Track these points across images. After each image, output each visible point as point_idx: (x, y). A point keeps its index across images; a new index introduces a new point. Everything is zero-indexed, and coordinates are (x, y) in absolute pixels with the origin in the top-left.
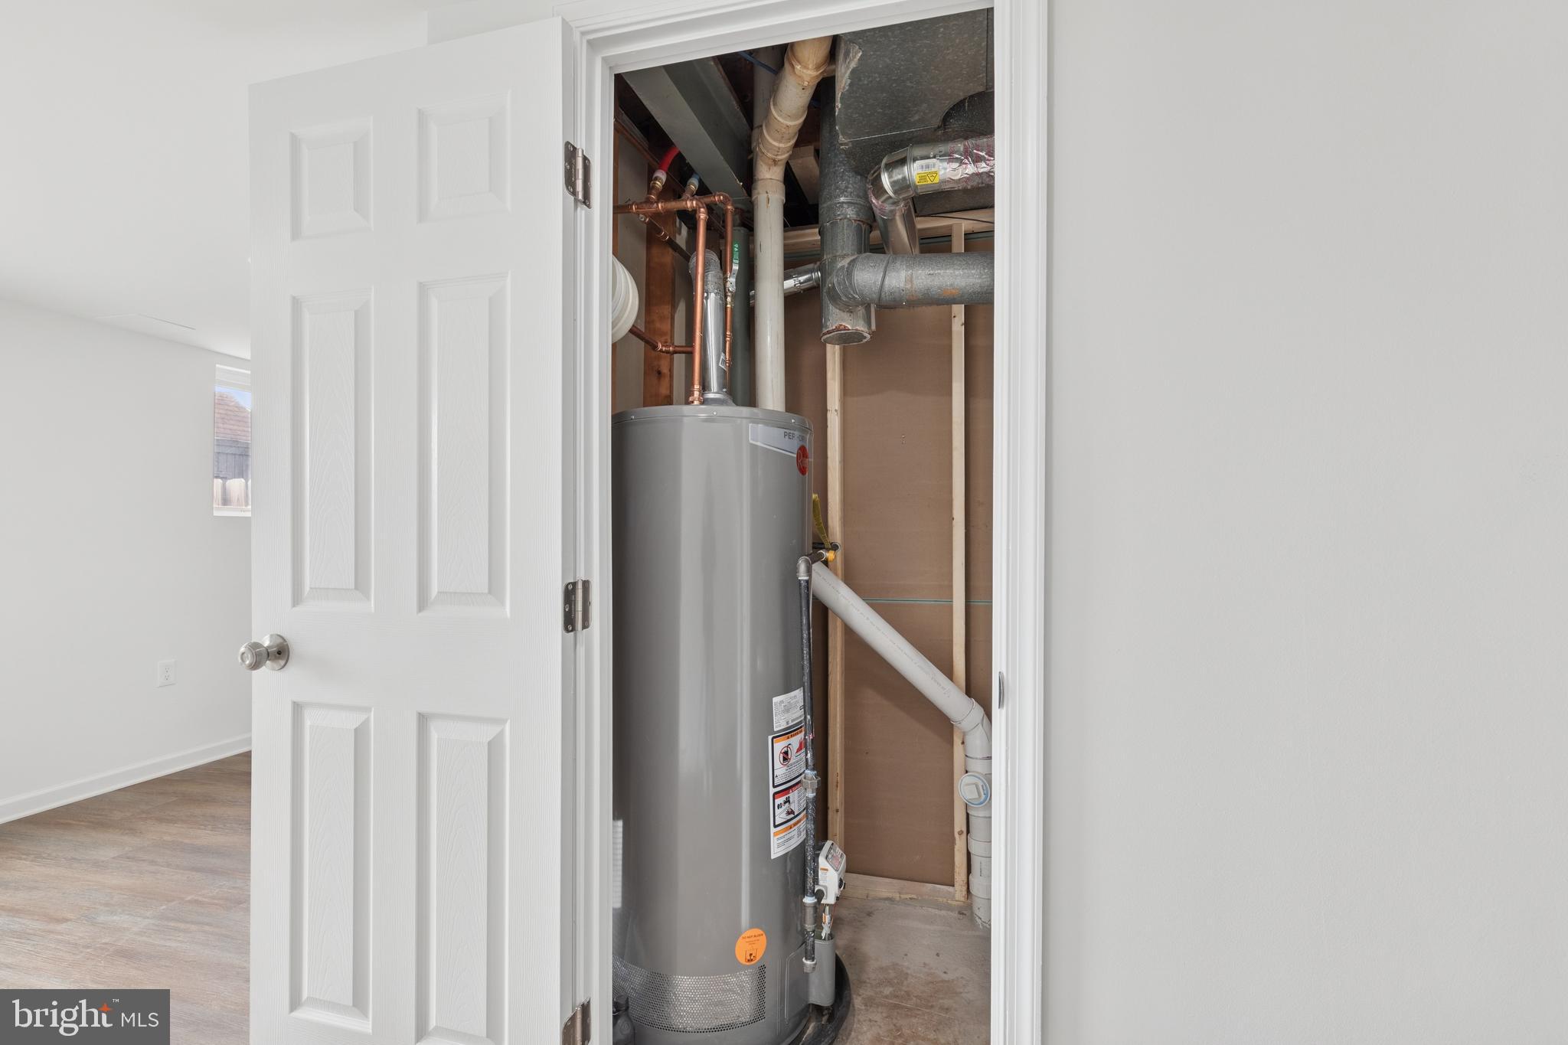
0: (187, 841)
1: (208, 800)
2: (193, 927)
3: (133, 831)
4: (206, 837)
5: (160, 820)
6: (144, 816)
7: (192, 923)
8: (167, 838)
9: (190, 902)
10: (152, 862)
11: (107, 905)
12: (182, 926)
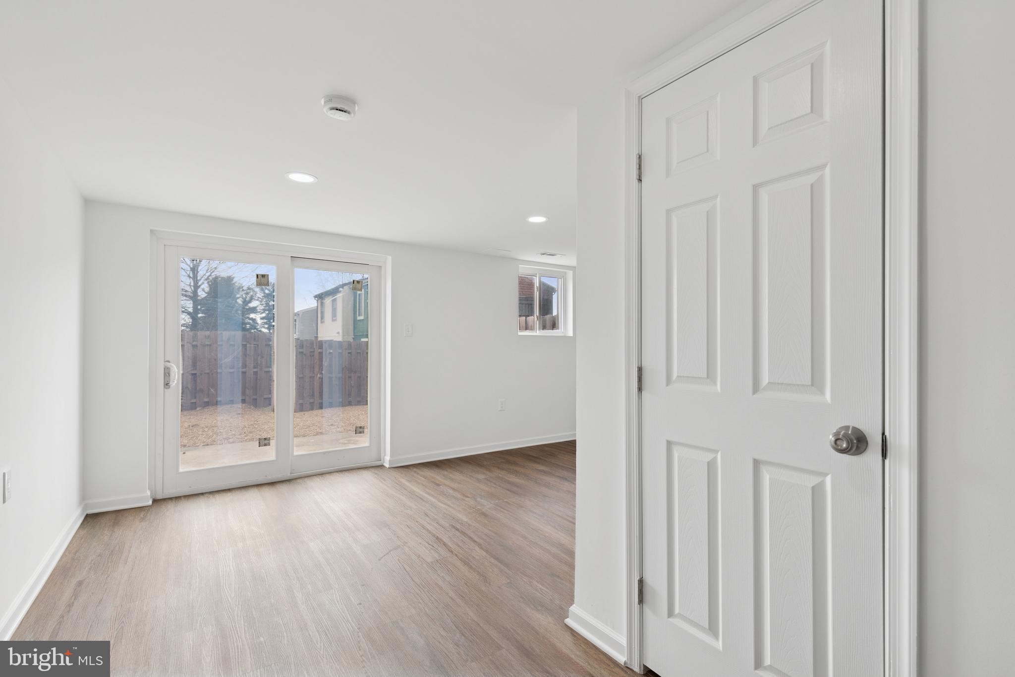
0: (506, 478)
1: (515, 464)
2: (506, 512)
3: (489, 470)
4: (513, 479)
5: (499, 468)
6: (494, 465)
7: (506, 510)
8: (500, 476)
9: (506, 502)
10: (495, 484)
11: (480, 495)
12: (502, 510)
